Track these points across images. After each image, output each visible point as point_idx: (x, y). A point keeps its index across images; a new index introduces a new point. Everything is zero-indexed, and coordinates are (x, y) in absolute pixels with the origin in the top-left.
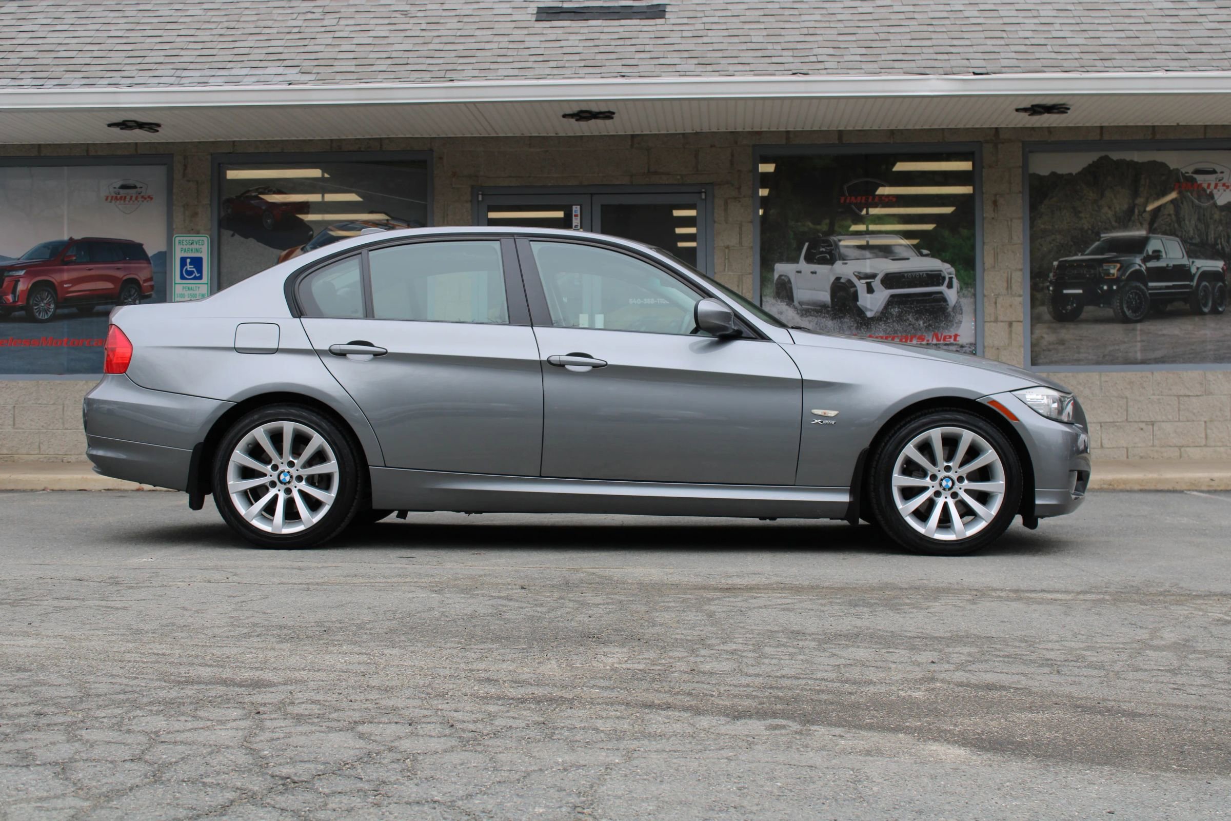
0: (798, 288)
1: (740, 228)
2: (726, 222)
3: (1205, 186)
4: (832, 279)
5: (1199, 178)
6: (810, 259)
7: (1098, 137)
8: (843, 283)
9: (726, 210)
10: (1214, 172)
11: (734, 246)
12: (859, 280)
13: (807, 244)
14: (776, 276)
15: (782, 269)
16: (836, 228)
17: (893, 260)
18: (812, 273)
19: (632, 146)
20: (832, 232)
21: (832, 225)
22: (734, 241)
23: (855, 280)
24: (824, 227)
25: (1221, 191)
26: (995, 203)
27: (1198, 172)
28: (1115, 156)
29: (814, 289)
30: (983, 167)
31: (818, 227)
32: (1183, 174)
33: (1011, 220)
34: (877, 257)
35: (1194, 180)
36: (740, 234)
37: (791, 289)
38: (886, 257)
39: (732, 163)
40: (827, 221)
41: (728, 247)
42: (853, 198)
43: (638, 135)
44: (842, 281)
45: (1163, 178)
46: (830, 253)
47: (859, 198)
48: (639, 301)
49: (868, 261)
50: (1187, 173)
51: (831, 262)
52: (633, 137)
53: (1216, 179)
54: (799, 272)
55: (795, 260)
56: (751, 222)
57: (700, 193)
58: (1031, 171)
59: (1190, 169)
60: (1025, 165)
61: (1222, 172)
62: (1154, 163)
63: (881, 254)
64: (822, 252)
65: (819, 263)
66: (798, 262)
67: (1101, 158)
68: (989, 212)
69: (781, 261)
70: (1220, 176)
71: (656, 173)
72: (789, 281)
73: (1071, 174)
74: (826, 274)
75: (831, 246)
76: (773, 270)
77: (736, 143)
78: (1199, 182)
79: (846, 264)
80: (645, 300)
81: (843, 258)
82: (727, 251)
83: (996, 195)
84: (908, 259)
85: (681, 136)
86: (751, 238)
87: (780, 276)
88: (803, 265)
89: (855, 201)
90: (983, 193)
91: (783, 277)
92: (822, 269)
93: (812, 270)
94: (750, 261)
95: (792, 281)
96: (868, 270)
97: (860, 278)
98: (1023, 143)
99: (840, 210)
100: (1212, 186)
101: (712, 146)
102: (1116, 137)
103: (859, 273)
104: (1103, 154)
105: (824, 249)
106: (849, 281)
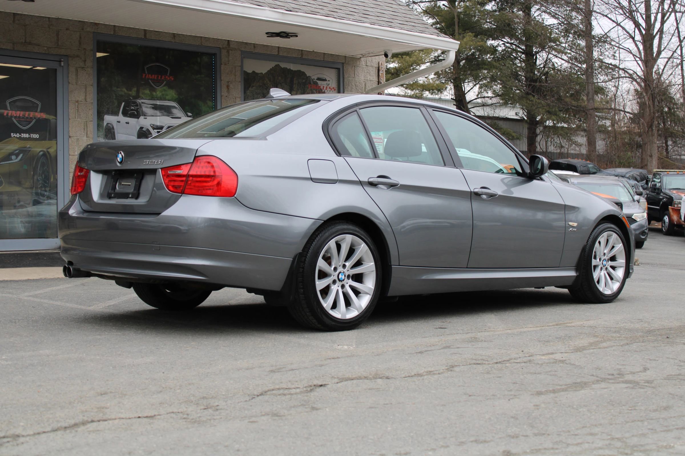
0: (118, 133)
1: (86, 89)
2: (76, 84)
3: (322, 87)
4: (138, 128)
5: (319, 82)
6: (125, 114)
7: (276, 53)
8: (144, 131)
9: (77, 75)
10: (325, 80)
11: (81, 101)
12: (153, 130)
13: (123, 103)
14: (105, 124)
15: (109, 119)
16: (141, 95)
17: (172, 118)
18: (127, 123)
19: (14, 21)
20: (138, 97)
21: (138, 92)
22: (81, 98)
23: (151, 129)
24: (133, 93)
25: (329, 91)
26: (228, 87)
27: (319, 79)
28: (283, 65)
29: (128, 134)
30: (221, 64)
31: (130, 93)
32: (312, 80)
33: (236, 99)
34: (164, 115)
35: (316, 83)
36: (86, 93)
37: (114, 132)
38: (168, 116)
39: (80, 43)
40: (135, 89)
41: (77, 102)
42: (150, 75)
43: (18, 14)
44: (144, 129)
45: (304, 81)
46: (137, 111)
47: (153, 76)
48: (18, 135)
49: (158, 117)
50: (314, 79)
51: (137, 116)
52: (15, 14)
53: (327, 84)
54: (119, 122)
55: (116, 114)
56: (92, 85)
57: (60, 61)
58: (244, 70)
59: (315, 78)
60: (242, 66)
61: (329, 81)
62: (299, 71)
63: (165, 113)
64: (132, 110)
65: (130, 117)
66: (118, 115)
67: (276, 65)
68: (224, 92)
69: (108, 113)
70: (328, 82)
71: (30, 43)
72: (113, 128)
73: (262, 73)
74: (135, 124)
75: (138, 106)
76: (103, 120)
77: (83, 29)
78: (319, 85)
79: (146, 118)
80: (22, 134)
81: (145, 115)
82: (77, 104)
83: (228, 82)
84: (180, 118)
85: (47, 19)
86: (92, 96)
87: (108, 124)
88: (120, 117)
89: (151, 78)
90: (221, 80)
91: (109, 125)
92: (132, 121)
93: (127, 122)
94: (92, 113)
95: (115, 127)
96: (158, 124)
97: (154, 129)
98: (241, 51)
99: (143, 82)
100: (325, 88)
101: (67, 29)
102: (285, 54)
103: (153, 125)
104: (277, 63)
105: (133, 108)
106: (148, 130)
